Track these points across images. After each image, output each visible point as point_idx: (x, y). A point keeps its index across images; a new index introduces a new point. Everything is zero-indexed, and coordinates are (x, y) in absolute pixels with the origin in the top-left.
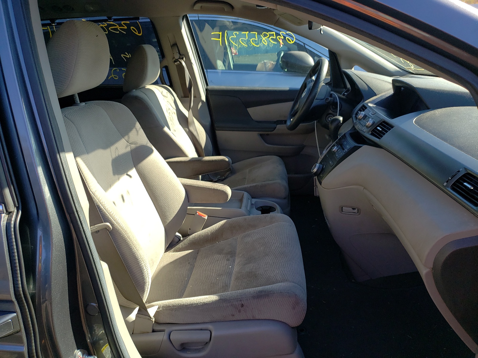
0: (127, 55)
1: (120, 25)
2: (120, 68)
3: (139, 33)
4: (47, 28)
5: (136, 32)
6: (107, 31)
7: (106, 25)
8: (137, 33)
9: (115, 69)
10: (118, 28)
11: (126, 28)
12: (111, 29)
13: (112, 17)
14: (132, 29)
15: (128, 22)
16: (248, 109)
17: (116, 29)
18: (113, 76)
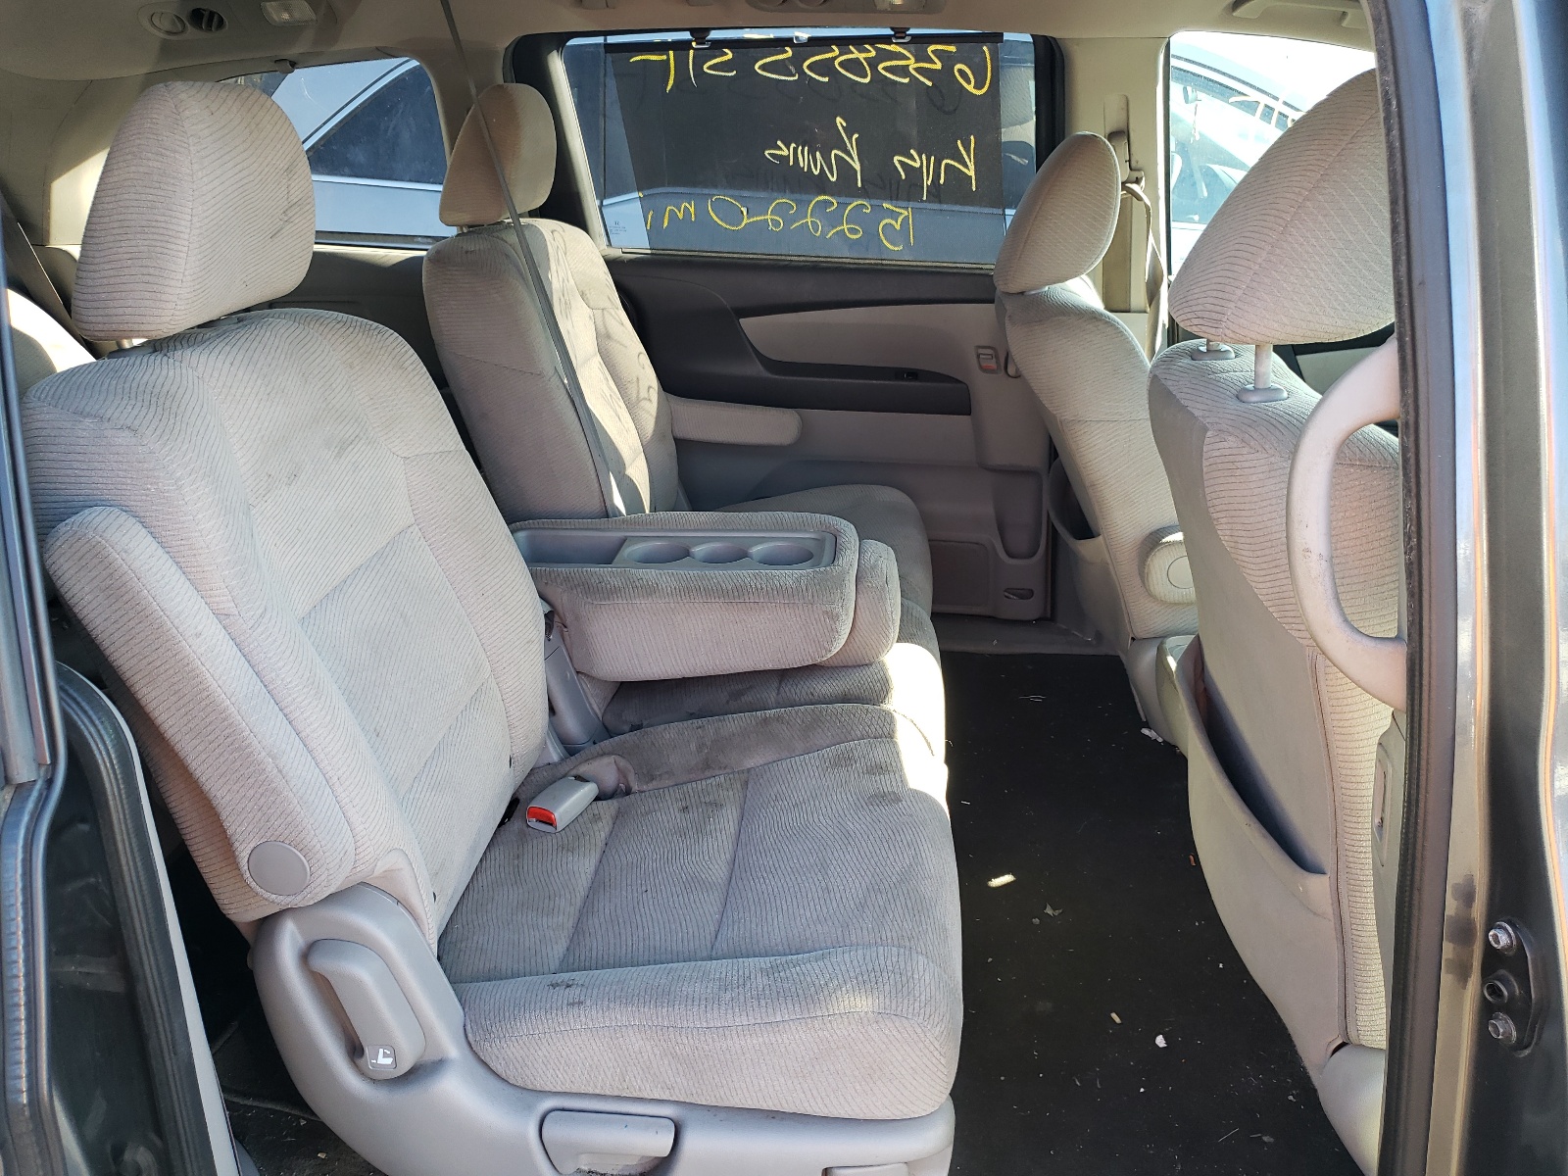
0: (914, 160)
1: (921, 57)
2: (876, 202)
3: (978, 86)
4: (665, 57)
5: (969, 82)
6: (869, 72)
7: (873, 53)
8: (970, 88)
9: (859, 202)
10: (908, 66)
11: (938, 66)
12: (886, 69)
13: (908, 29)
14: (960, 71)
15: (952, 48)
16: (1298, 357)
17: (903, 71)
18: (845, 227)
